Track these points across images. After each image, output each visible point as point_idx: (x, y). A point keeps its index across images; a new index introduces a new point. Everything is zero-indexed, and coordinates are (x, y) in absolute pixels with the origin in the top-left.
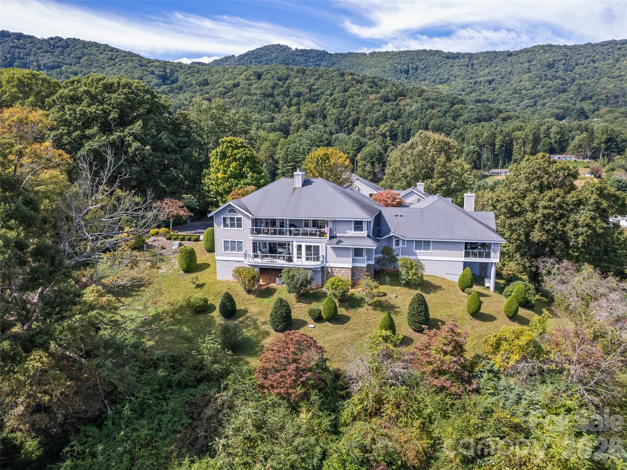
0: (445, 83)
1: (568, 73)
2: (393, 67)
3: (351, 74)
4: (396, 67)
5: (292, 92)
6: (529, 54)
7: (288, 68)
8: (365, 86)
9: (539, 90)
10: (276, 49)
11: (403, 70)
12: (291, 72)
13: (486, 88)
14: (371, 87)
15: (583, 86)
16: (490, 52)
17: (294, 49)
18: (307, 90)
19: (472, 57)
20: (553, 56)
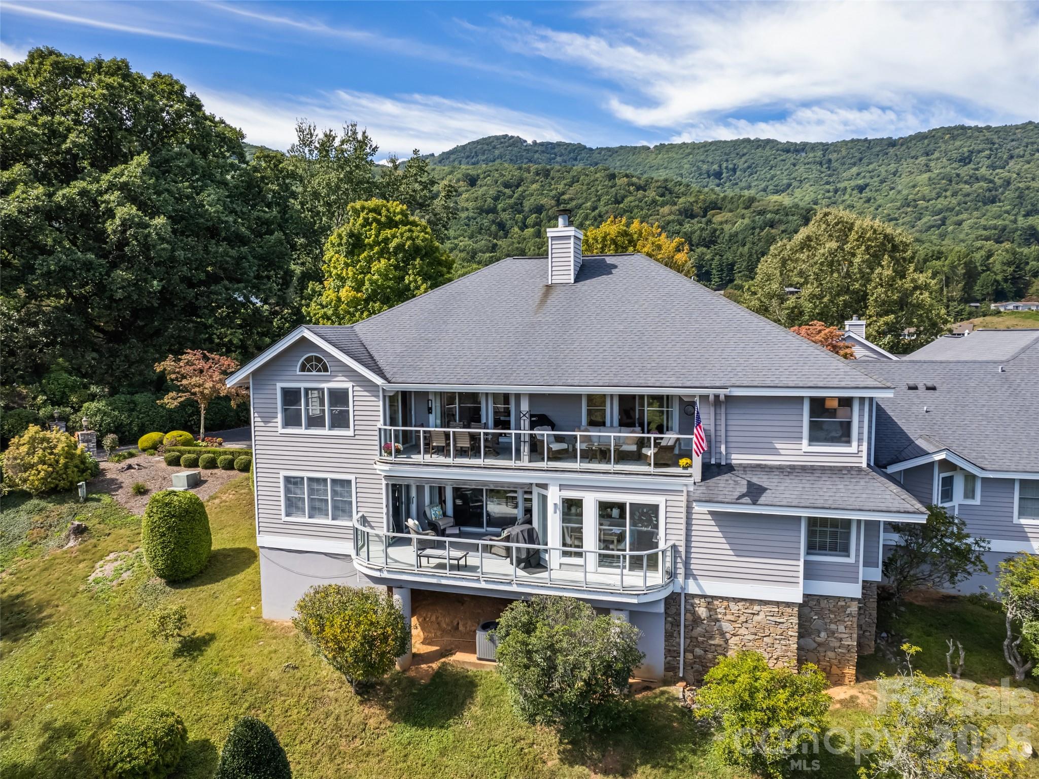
0: (783, 191)
1: (997, 171)
2: (695, 168)
3: (627, 176)
4: (699, 168)
5: (527, 205)
6: (926, 141)
7: (520, 168)
8: (651, 194)
9: (948, 199)
10: (502, 143)
11: (712, 172)
12: (526, 175)
13: (855, 199)
14: (662, 195)
15: (1027, 192)
16: (858, 140)
17: (530, 142)
18: (553, 202)
19: (827, 149)
20: (968, 144)
